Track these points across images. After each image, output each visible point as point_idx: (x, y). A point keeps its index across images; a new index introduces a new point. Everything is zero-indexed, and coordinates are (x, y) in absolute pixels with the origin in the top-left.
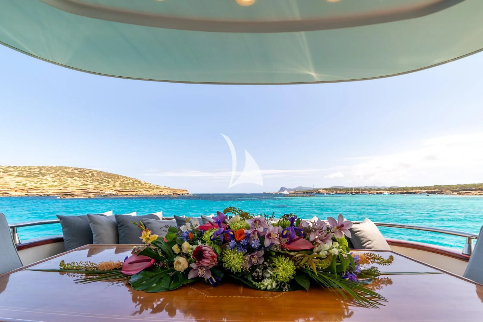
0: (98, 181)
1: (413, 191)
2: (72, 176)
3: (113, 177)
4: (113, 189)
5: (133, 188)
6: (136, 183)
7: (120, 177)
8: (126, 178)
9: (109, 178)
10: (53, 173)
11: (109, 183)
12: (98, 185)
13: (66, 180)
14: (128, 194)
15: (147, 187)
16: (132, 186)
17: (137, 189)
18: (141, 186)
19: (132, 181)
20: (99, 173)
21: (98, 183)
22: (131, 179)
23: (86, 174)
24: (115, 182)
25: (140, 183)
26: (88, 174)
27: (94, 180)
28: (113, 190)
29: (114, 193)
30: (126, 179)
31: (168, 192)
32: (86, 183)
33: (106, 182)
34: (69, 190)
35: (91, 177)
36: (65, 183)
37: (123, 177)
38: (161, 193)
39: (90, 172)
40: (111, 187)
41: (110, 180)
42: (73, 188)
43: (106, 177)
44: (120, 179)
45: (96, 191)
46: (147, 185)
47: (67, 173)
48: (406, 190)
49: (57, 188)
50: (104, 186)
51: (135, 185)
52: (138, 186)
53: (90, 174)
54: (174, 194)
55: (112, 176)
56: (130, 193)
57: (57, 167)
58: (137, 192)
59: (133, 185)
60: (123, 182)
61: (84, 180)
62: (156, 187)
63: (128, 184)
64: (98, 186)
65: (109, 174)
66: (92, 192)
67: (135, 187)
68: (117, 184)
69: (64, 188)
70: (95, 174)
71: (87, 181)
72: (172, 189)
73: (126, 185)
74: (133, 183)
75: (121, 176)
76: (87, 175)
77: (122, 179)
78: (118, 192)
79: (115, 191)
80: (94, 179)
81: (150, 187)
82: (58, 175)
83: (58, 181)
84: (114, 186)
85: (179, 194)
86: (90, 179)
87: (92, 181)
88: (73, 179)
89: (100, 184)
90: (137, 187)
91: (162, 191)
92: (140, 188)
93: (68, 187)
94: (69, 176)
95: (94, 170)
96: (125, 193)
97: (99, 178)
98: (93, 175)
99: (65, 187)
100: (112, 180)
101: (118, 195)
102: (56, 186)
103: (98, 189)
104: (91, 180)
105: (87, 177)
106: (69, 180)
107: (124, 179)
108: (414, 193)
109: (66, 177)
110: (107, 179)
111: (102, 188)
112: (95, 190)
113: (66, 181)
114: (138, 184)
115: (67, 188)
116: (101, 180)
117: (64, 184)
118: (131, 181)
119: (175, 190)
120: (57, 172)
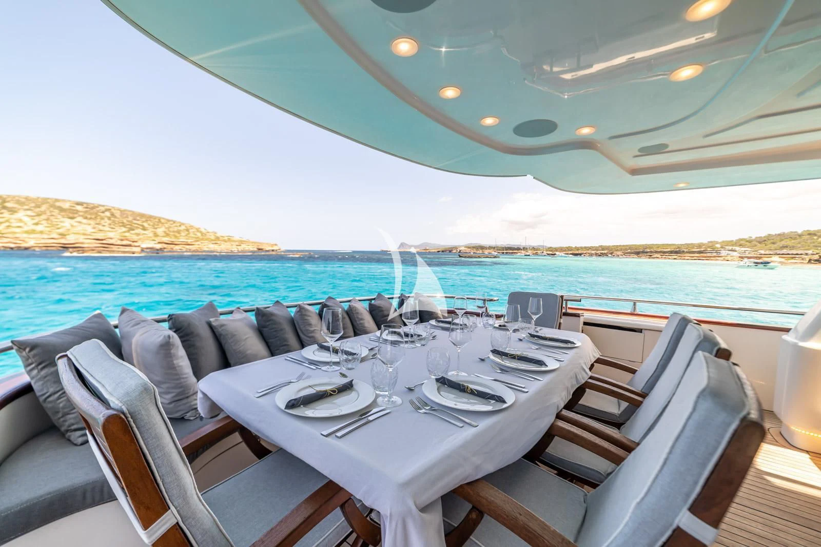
0: (124, 226)
1: (580, 252)
2: (71, 215)
3: (150, 220)
4: (156, 239)
5: (190, 238)
6: (193, 230)
7: (163, 221)
8: (174, 222)
9: (143, 222)
10: (32, 208)
11: (144, 229)
12: (125, 232)
13: (61, 222)
14: (183, 248)
15: (213, 238)
16: (186, 235)
17: (197, 241)
18: (202, 235)
19: (185, 228)
20: (123, 212)
21: (124, 229)
22: (183, 224)
23: (100, 214)
24: (156, 228)
25: (198, 230)
26: (103, 212)
27: (116, 224)
28: (156, 242)
29: (159, 246)
30: (175, 224)
31: (249, 247)
32: (101, 227)
33: (139, 228)
34: (70, 239)
35: (109, 219)
36: (59, 226)
37: (169, 221)
38: (239, 247)
39: (108, 210)
40: (150, 237)
41: (145, 225)
42: (77, 236)
43: (138, 220)
44: (163, 223)
45: (125, 243)
46: (211, 234)
47: (61, 210)
48: (570, 251)
49: (46, 236)
50: (138, 234)
51: (192, 235)
52: (197, 236)
53: (108, 214)
54: (259, 249)
55: (148, 218)
56: (188, 247)
57: (38, 198)
58: (198, 246)
59: (189, 234)
60: (171, 229)
61: (97, 224)
62: (226, 238)
63: (179, 232)
64: (127, 234)
65: (142, 215)
66: (117, 243)
67: (192, 237)
68: (160, 231)
69: (60, 236)
70: (117, 214)
71: (104, 226)
72: (255, 243)
73: (178, 235)
74: (187, 230)
75: (163, 219)
76: (102, 214)
77: (167, 223)
78: (165, 246)
79: (159, 243)
80: (117, 222)
81: (218, 238)
82: (44, 213)
83: (43, 222)
84: (156, 235)
85: (267, 249)
86: (109, 222)
87: (114, 225)
88: (76, 220)
89: (128, 231)
90: (196, 238)
91: (240, 245)
92: (202, 239)
93: (68, 234)
94: (67, 215)
95: (113, 207)
96: (177, 248)
97: (125, 221)
98: (113, 215)
99: (63, 235)
100: (149, 225)
101: (165, 250)
102: (41, 232)
103: (127, 240)
104: (110, 224)
105: (102, 219)
106: (67, 223)
107: (172, 224)
108: (580, 254)
109: (59, 217)
110: (141, 224)
111: (135, 238)
112: (122, 240)
113: (62, 224)
114: (195, 233)
115: (65, 235)
116: (128, 225)
117: (58, 228)
118: (183, 227)
119: (260, 243)
120: (39, 207)
